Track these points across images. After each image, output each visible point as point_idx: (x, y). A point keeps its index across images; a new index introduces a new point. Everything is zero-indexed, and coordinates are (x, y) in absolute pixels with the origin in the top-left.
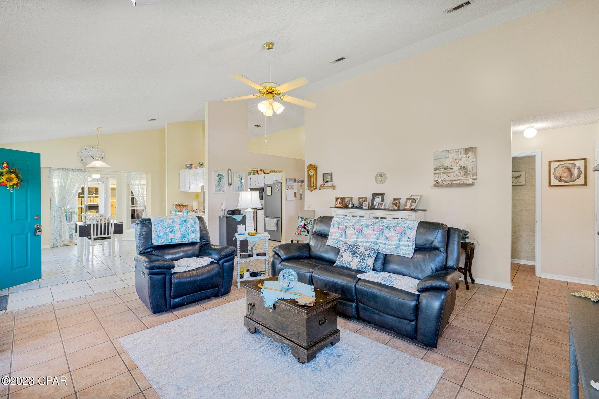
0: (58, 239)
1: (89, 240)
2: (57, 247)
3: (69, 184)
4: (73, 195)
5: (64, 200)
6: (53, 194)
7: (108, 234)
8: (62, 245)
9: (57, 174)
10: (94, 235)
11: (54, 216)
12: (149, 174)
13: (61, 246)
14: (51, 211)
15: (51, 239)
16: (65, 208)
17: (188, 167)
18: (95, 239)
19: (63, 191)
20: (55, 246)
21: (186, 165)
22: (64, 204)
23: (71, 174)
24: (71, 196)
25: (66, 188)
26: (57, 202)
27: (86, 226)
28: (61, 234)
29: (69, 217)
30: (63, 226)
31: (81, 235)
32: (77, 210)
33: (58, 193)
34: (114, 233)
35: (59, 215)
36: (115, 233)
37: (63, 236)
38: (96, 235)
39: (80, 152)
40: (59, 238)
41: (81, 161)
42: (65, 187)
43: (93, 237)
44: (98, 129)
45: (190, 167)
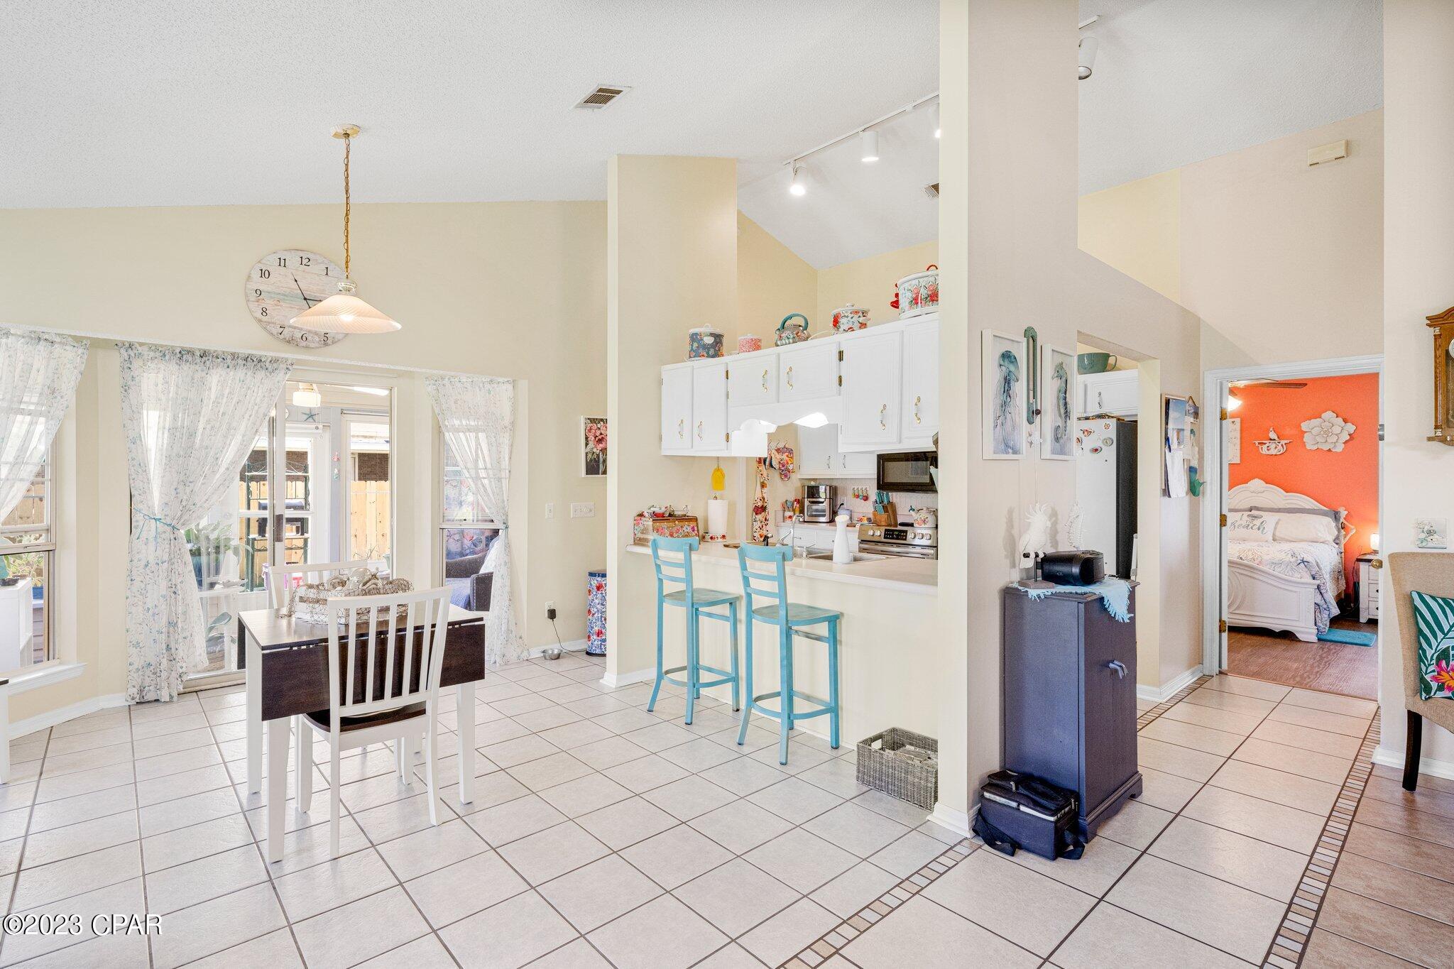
0: (162, 667)
1: (317, 732)
2: (157, 700)
3: (208, 421)
4: (222, 470)
5: (188, 490)
6: (143, 467)
7: (415, 688)
8: (175, 694)
9: (161, 376)
10: (343, 702)
11: (143, 563)
12: (523, 384)
13: (171, 697)
14: (131, 542)
15: (131, 668)
16: (194, 527)
17: (706, 347)
18: (348, 724)
19: (182, 453)
20: (150, 697)
21: (694, 338)
22: (185, 509)
23: (217, 378)
24: (218, 476)
25: (198, 440)
26: (156, 503)
27: (300, 652)
28: (173, 645)
29: (209, 565)
30: (180, 610)
31: (274, 707)
32: (235, 534)
33: (164, 461)
34: (445, 681)
35: (166, 557)
36: (450, 676)
37: (181, 653)
38: (355, 702)
39: (256, 275)
40: (165, 661)
41: (258, 314)
42: (192, 435)
43: (336, 713)
44: (347, 135)
45: (715, 347)
